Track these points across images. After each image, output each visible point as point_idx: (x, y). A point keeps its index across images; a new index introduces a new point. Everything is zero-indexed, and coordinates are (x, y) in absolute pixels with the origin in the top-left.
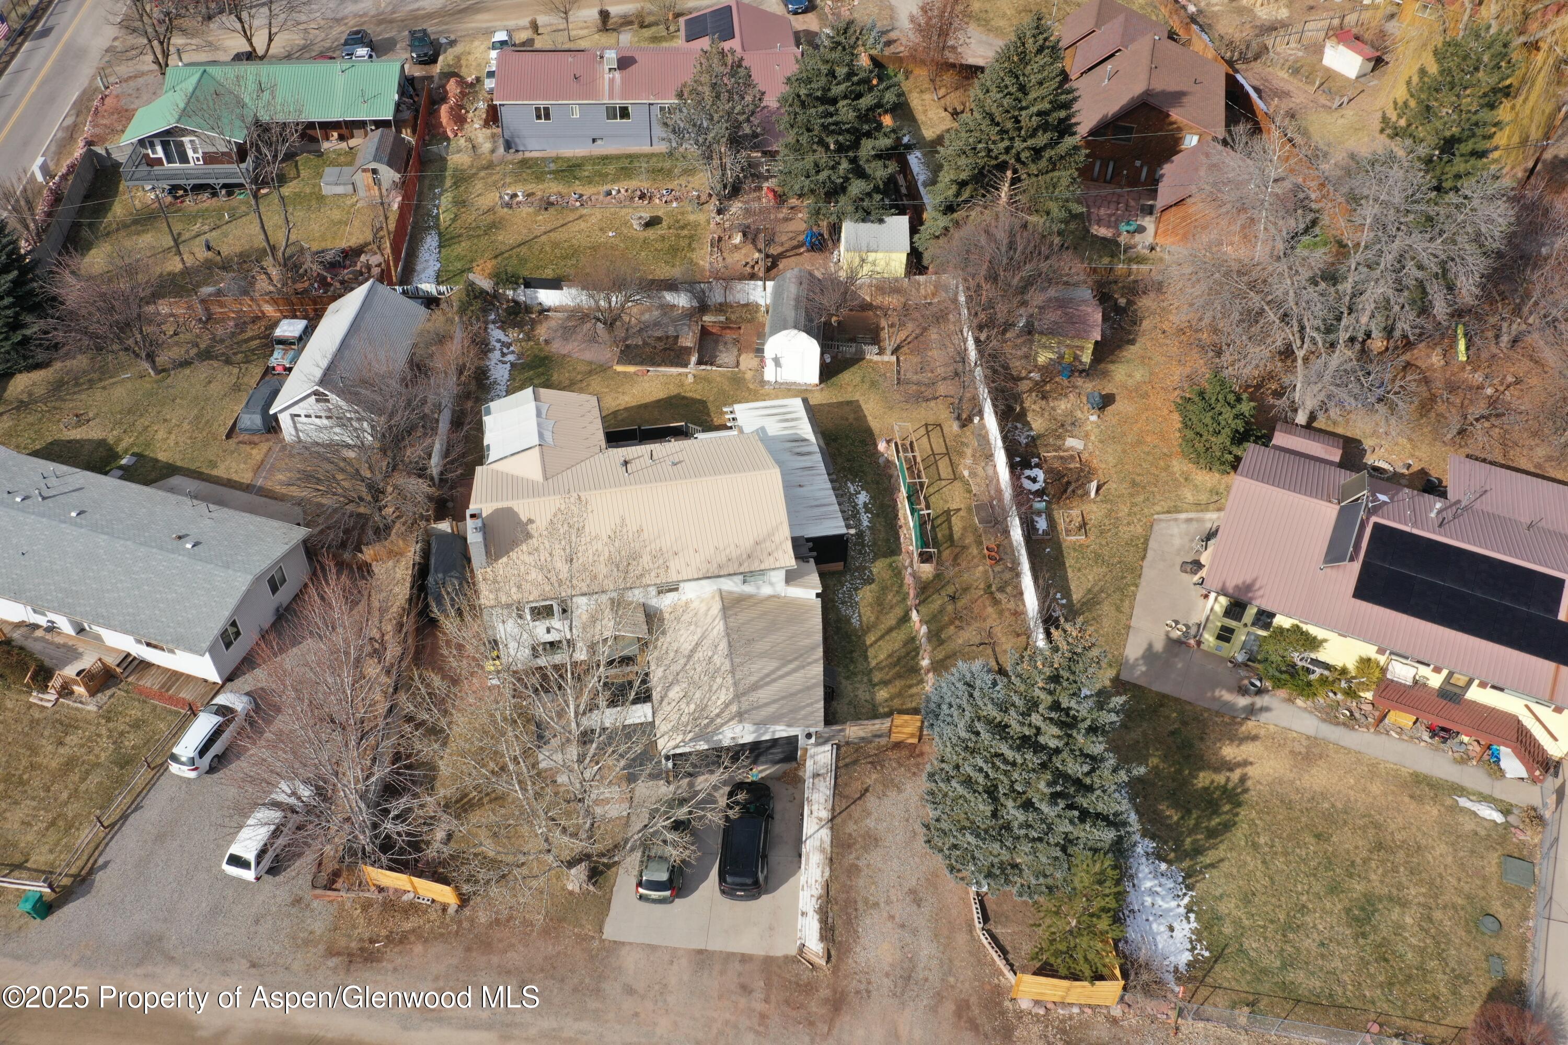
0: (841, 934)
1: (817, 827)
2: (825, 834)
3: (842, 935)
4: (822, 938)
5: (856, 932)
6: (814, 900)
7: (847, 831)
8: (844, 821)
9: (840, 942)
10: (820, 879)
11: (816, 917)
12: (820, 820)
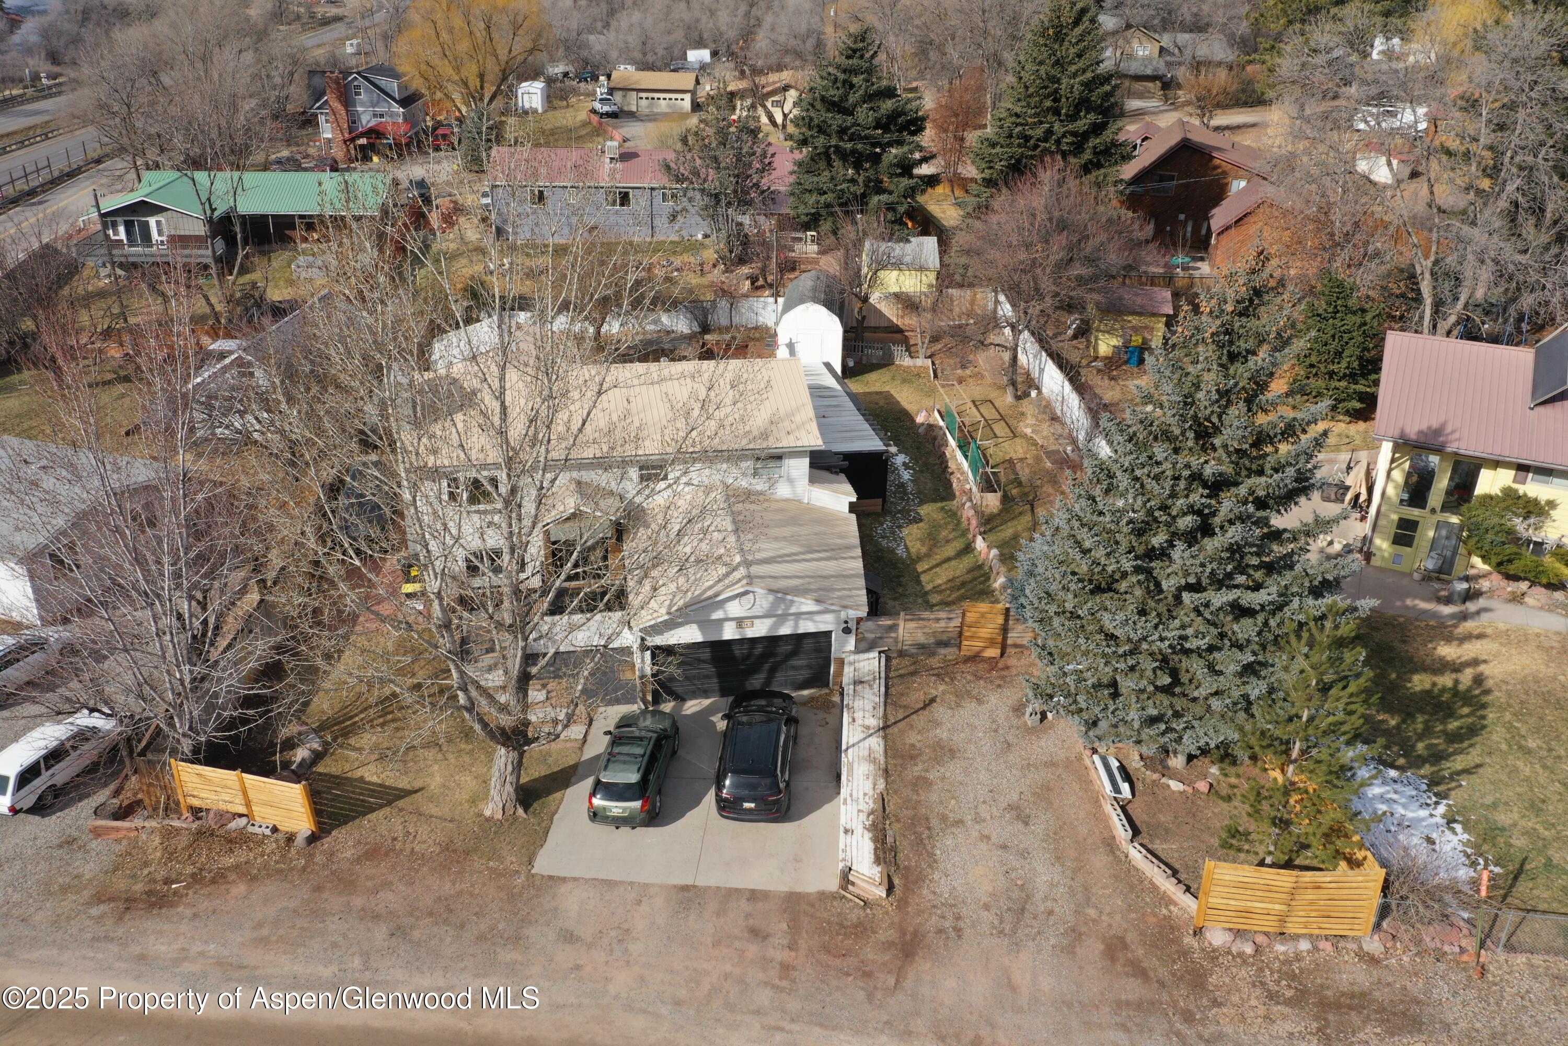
0: (906, 855)
1: (862, 736)
2: (876, 744)
3: (909, 860)
4: (878, 860)
5: (932, 855)
6: (863, 816)
7: (908, 741)
8: (902, 732)
9: (906, 868)
10: (871, 793)
11: (868, 835)
12: (868, 728)
